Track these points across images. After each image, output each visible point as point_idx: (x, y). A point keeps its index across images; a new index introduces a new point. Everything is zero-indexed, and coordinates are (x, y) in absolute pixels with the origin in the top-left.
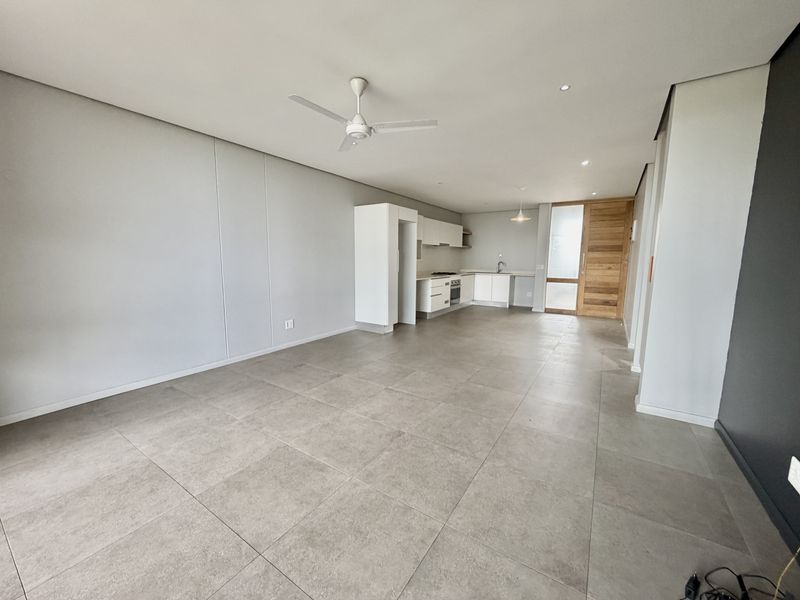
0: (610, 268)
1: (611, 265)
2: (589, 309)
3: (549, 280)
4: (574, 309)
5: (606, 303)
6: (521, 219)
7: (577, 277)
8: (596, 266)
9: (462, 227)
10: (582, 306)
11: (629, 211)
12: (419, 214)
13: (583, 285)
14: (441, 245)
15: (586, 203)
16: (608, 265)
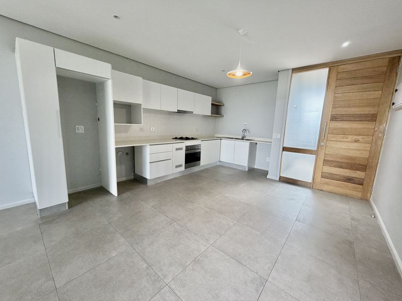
0: (356, 141)
1: (360, 138)
2: (327, 184)
3: (285, 149)
4: (310, 181)
5: (349, 180)
6: (239, 73)
7: (316, 149)
8: (339, 137)
9: (210, 98)
10: (319, 178)
11: (391, 72)
12: (113, 68)
13: (322, 157)
14: (179, 112)
15: (332, 66)
16: (355, 137)
